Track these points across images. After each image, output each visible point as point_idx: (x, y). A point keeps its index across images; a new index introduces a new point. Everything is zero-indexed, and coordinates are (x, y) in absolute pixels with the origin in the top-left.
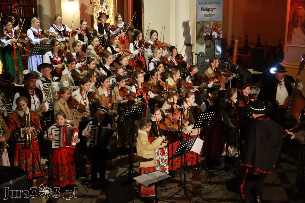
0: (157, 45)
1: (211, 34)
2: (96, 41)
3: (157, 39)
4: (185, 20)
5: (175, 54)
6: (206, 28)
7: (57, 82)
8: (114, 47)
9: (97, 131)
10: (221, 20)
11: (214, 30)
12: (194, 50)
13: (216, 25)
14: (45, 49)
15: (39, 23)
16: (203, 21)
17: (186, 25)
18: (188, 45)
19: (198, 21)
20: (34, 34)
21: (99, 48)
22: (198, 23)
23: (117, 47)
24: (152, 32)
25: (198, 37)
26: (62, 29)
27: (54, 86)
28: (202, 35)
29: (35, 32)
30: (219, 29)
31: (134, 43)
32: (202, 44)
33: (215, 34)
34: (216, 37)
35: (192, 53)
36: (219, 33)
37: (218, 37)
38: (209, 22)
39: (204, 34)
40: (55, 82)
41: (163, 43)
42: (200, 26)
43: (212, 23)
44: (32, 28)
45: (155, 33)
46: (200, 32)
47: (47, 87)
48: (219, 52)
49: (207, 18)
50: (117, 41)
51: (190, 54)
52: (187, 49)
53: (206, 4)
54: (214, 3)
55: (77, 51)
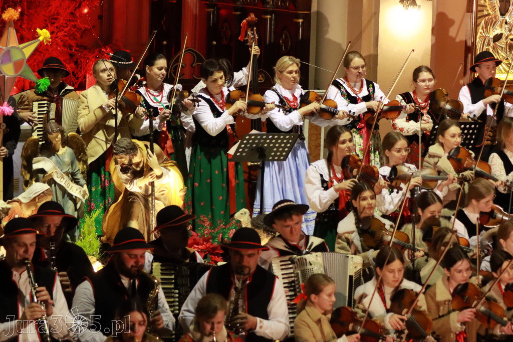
2: (453, 136)
7: (319, 254)
8: (510, 155)
14: (271, 145)
15: (294, 74)
21: (461, 156)
27: (311, 264)
29: (285, 97)
40: (314, 254)
44: (276, 87)
47: (291, 266)
55: (392, 163)
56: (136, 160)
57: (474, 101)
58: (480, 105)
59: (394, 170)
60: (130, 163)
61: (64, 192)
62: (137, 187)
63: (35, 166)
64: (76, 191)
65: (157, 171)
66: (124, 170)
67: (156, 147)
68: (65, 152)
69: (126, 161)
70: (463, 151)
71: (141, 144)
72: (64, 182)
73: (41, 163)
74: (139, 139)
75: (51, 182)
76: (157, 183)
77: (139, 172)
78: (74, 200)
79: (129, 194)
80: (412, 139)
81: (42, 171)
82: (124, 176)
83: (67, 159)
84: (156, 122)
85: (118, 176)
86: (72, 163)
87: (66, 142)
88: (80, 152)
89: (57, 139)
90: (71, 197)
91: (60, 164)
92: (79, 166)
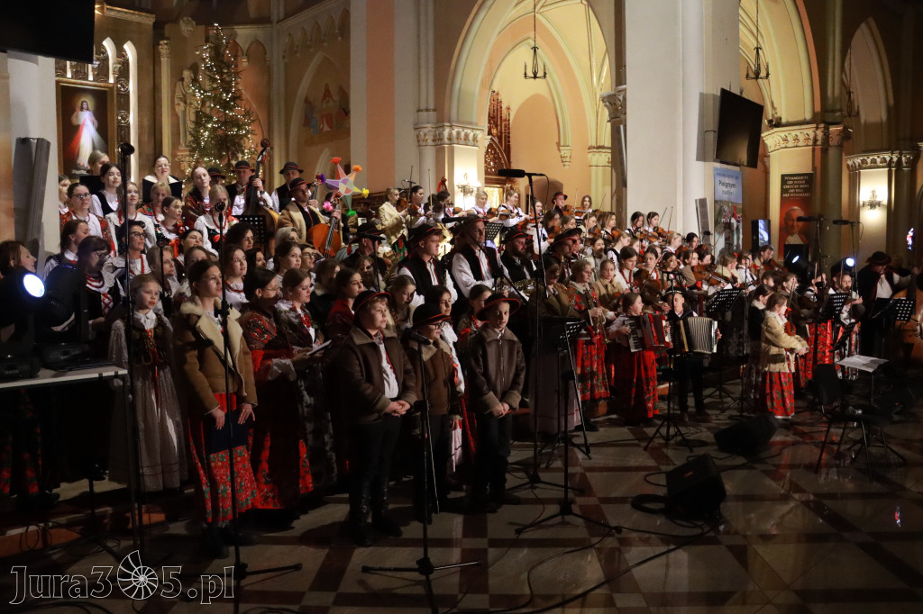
1: (730, 220)
4: (702, 197)
6: (725, 212)
10: (741, 202)
11: (733, 216)
13: (735, 208)
16: (721, 199)
17: (702, 203)
18: (706, 234)
19: (717, 198)
22: (716, 202)
25: (716, 223)
28: (721, 220)
30: (738, 215)
32: (720, 234)
33: (733, 221)
34: (735, 226)
36: (738, 222)
37: (738, 226)
39: (723, 220)
42: (718, 207)
43: (730, 204)
46: (718, 217)
48: (763, 239)
49: (725, 197)
53: (724, 175)
54: (732, 177)
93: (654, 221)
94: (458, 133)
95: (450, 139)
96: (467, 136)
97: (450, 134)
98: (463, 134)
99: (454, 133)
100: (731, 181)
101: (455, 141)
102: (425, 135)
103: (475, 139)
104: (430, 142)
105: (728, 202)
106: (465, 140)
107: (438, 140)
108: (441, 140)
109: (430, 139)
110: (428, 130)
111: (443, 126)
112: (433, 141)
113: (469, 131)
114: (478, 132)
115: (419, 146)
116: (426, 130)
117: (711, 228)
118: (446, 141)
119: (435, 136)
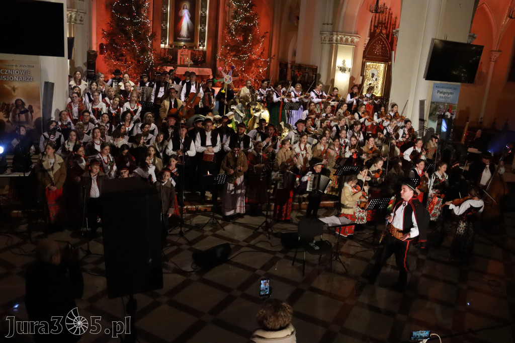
0: (396, 116)
1: (445, 113)
2: (345, 107)
3: (397, 112)
4: (422, 99)
5: (408, 125)
6: (440, 108)
8: (360, 113)
9: (317, 178)
10: (457, 103)
11: (448, 111)
12: (426, 125)
13: (451, 106)
16: (437, 101)
17: (422, 103)
18: (422, 120)
19: (433, 101)
20: (295, 94)
22: (432, 103)
23: (363, 113)
24: (394, 105)
25: (431, 115)
26: (321, 94)
28: (435, 113)
30: (452, 111)
31: (378, 113)
32: (434, 121)
33: (448, 114)
34: (449, 117)
35: (424, 127)
36: (452, 114)
37: (451, 117)
38: (443, 104)
39: (437, 113)
41: (402, 116)
42: (434, 106)
43: (446, 104)
45: (396, 106)
46: (433, 111)
49: (442, 100)
50: (363, 109)
51: (422, 128)
52: (420, 123)
53: (443, 87)
54: (450, 88)
55: (327, 113)
56: (257, 107)
57: (351, 98)
58: (352, 99)
59: (327, 115)
60: (255, 108)
61: (239, 115)
62: (257, 114)
63: (232, 108)
64: (242, 115)
65: (262, 111)
66: (253, 110)
67: (262, 104)
68: (240, 104)
69: (254, 107)
70: (347, 112)
71: (258, 103)
72: (239, 112)
73: (233, 107)
74: (258, 102)
75: (236, 112)
76: (262, 114)
77: (257, 111)
78: (242, 117)
79: (255, 116)
80: (333, 107)
81: (233, 109)
82: (254, 111)
83: (240, 106)
84: (262, 97)
85: (252, 112)
86: (242, 107)
87: (240, 102)
88: (244, 105)
89: (237, 100)
90: (241, 116)
91: (238, 107)
92: (244, 108)
93: (395, 109)
94: (341, 39)
95: (337, 41)
96: (347, 40)
97: (337, 39)
98: (344, 39)
99: (339, 38)
100: (449, 91)
101: (339, 42)
102: (325, 38)
103: (352, 41)
104: (327, 42)
105: (445, 103)
106: (346, 42)
107: (331, 40)
108: (332, 41)
109: (327, 39)
110: (327, 35)
111: (333, 34)
112: (329, 41)
113: (349, 37)
114: (354, 38)
115: (322, 43)
116: (325, 35)
117: (426, 117)
118: (334, 42)
119: (330, 38)
